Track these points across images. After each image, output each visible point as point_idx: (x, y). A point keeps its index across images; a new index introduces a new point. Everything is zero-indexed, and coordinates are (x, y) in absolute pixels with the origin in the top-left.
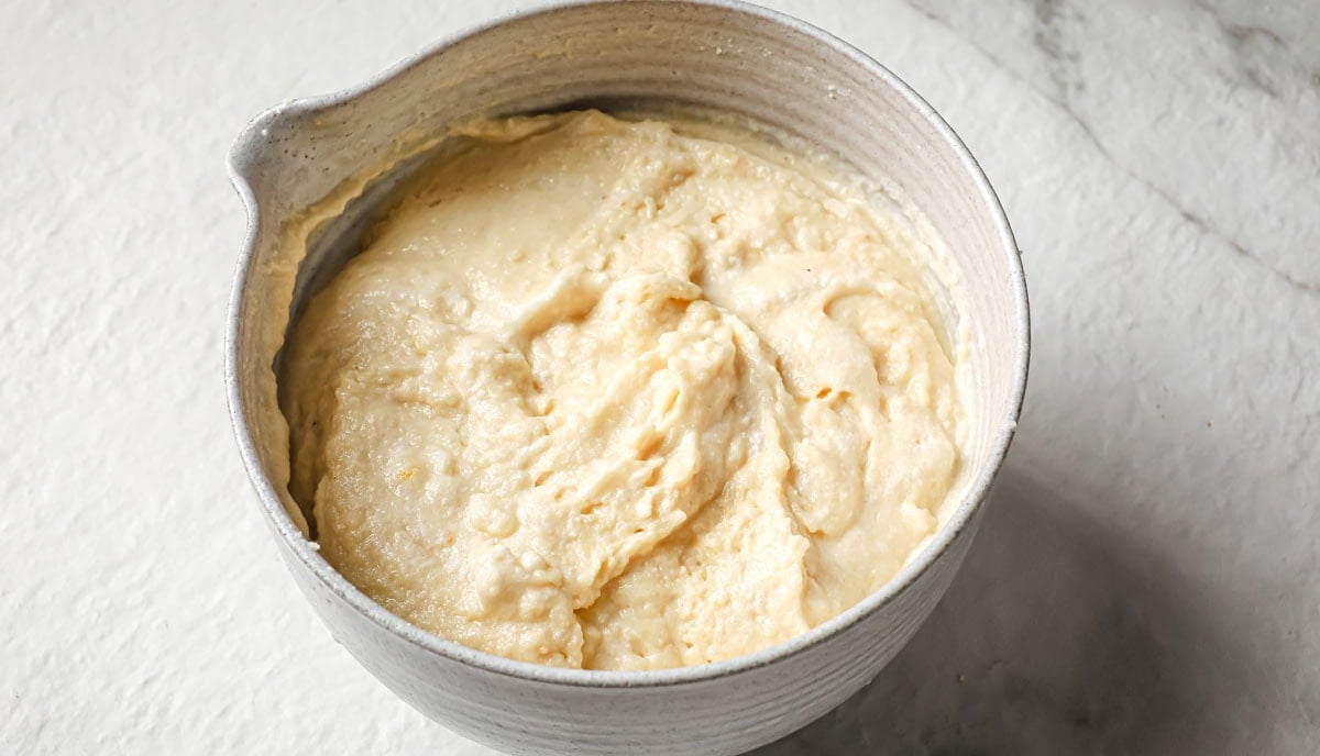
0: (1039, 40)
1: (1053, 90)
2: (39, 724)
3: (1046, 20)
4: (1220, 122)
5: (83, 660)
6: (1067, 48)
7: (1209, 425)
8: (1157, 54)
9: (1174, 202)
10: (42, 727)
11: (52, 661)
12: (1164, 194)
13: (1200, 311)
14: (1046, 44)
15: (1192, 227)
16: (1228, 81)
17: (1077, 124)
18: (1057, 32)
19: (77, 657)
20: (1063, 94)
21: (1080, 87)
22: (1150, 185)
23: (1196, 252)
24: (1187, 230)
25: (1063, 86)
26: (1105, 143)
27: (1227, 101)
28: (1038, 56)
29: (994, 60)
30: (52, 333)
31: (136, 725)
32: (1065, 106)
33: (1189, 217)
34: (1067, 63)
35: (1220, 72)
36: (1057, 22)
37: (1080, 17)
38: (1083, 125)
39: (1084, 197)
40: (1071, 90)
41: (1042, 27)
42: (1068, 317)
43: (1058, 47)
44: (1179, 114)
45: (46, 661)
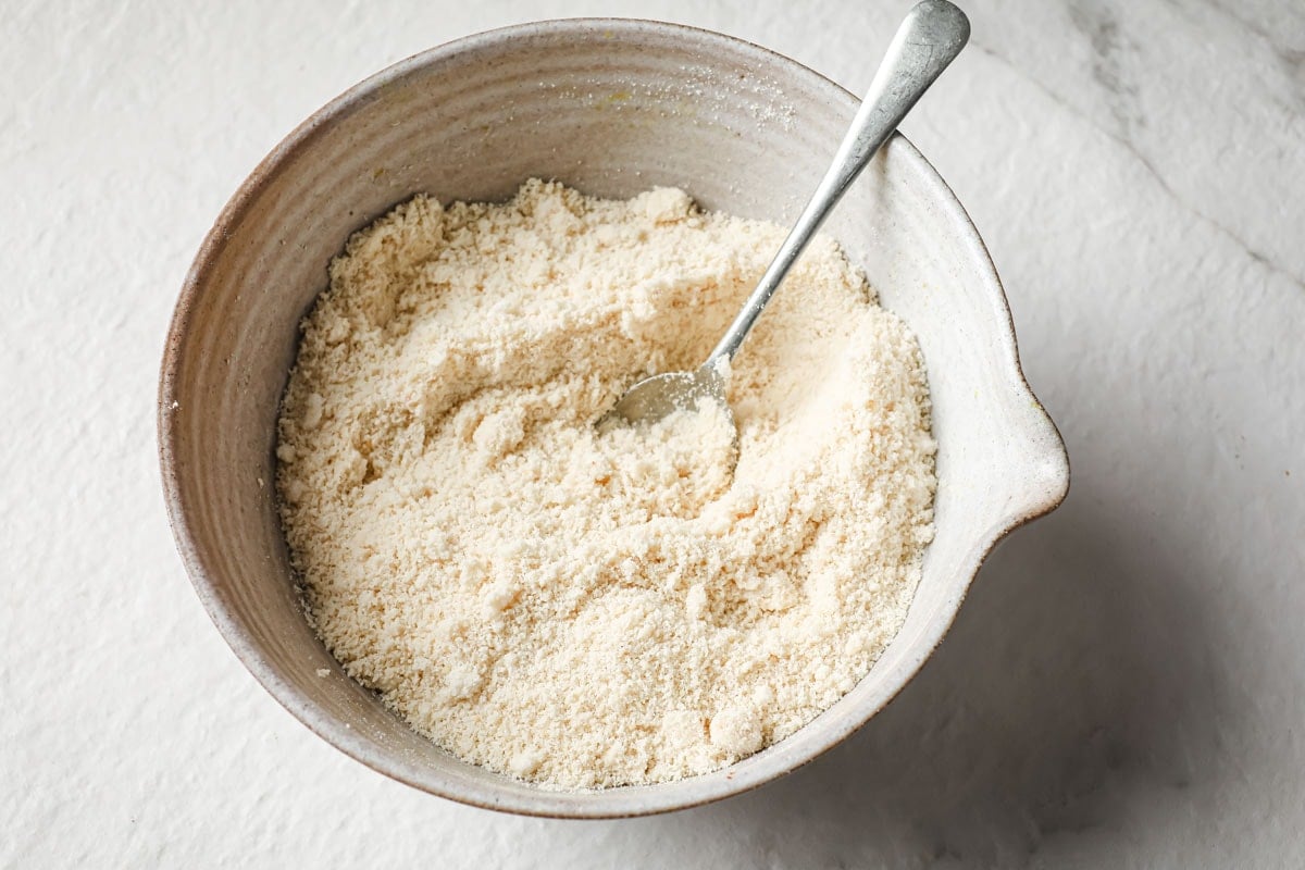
0: (1098, 74)
1: (1115, 127)
2: (159, 849)
3: (1103, 53)
4: (1281, 155)
5: (195, 779)
6: (1126, 81)
7: (1287, 473)
8: (1215, 84)
9: (1240, 241)
10: (161, 852)
11: (165, 781)
12: (1230, 234)
13: (1272, 354)
14: (1105, 78)
15: (1259, 265)
16: (1286, 109)
17: (1140, 162)
18: (1115, 64)
19: (190, 777)
20: (1125, 130)
21: (1141, 122)
22: (1215, 224)
23: (1265, 292)
24: (1255, 271)
25: (1124, 121)
26: (1169, 179)
27: (1286, 131)
28: (1098, 90)
29: (1054, 96)
30: (129, 434)
31: (255, 843)
32: (1128, 144)
33: (1256, 257)
34: (1127, 97)
35: (1277, 101)
36: (1114, 53)
37: (1136, 47)
38: (1147, 163)
39: (1152, 240)
40: (1133, 125)
41: (1100, 60)
42: (1144, 367)
43: (1116, 79)
44: (1239, 148)
45: (158, 783)
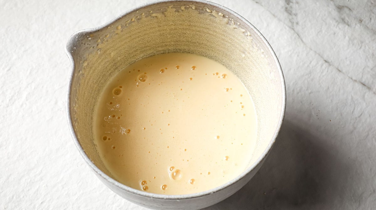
0: (286, 10)
1: (290, 24)
3: (288, 4)
4: (335, 34)
5: (23, 197)
6: (294, 12)
7: (330, 121)
8: (318, 14)
9: (322, 57)
11: (15, 197)
12: (319, 55)
13: (328, 88)
14: (288, 11)
15: (327, 64)
16: (337, 21)
17: (296, 34)
18: (291, 7)
19: (22, 196)
20: (293, 25)
21: (297, 23)
22: (316, 52)
23: (328, 71)
24: (325, 65)
25: (292, 23)
26: (304, 40)
27: (336, 28)
28: (286, 14)
29: (274, 15)
30: (9, 100)
32: (293, 29)
33: (326, 61)
34: (294, 17)
35: (335, 19)
36: (291, 4)
37: (297, 3)
38: (298, 35)
39: (298, 56)
40: (295, 24)
41: (287, 6)
42: (293, 91)
43: (291, 12)
44: (323, 31)
45: (13, 198)
